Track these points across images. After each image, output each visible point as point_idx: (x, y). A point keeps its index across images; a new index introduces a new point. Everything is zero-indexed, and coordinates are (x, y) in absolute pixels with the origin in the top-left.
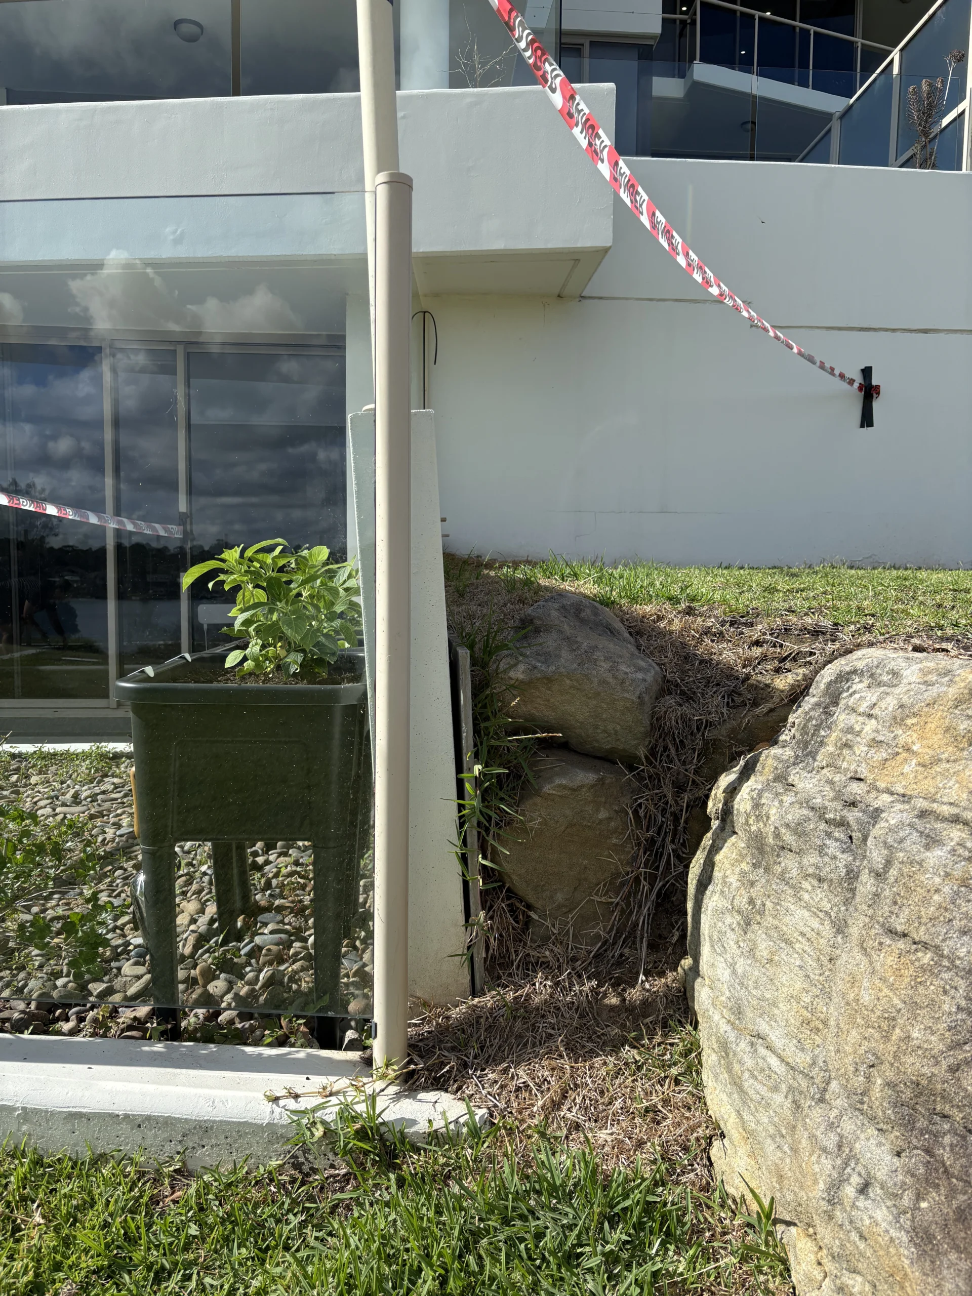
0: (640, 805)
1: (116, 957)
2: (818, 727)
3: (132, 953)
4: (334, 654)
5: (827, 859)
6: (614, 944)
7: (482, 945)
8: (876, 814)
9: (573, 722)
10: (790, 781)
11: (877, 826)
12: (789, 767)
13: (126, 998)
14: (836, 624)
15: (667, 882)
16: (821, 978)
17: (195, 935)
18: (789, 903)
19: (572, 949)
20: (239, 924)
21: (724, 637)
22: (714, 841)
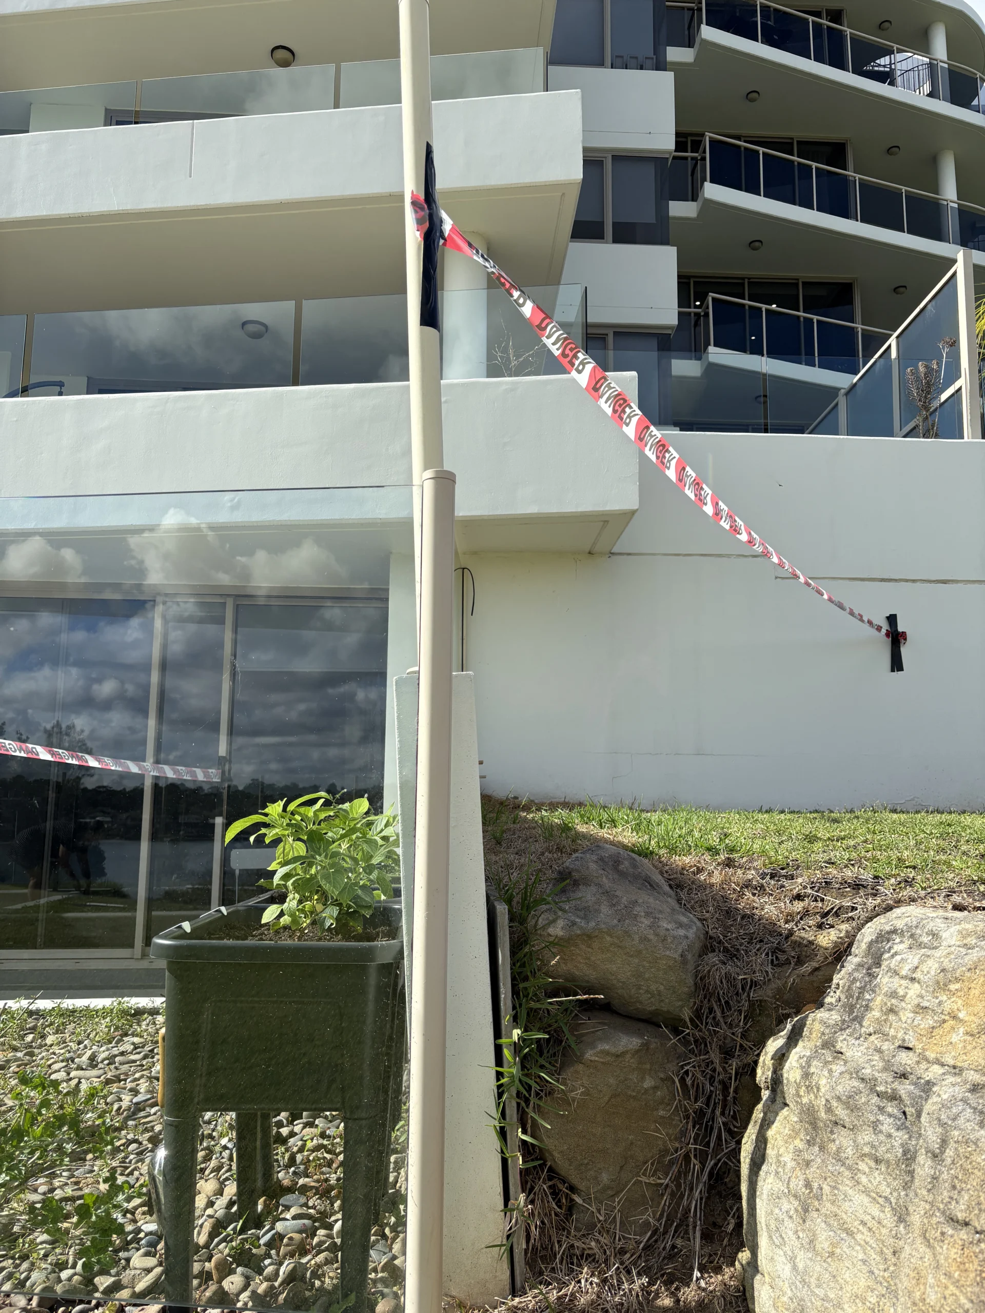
0: (687, 1072)
1: (125, 1246)
2: (862, 990)
3: (143, 1242)
4: (369, 907)
5: (882, 1137)
6: (665, 1232)
7: (523, 1234)
8: (927, 1087)
9: (615, 982)
10: (838, 1048)
11: (930, 1101)
12: (835, 1032)
13: (135, 1295)
14: (876, 877)
15: (719, 1160)
16: (886, 1274)
17: (211, 1220)
18: (847, 1187)
19: (620, 1240)
20: (260, 1208)
21: (765, 890)
22: (765, 1114)
